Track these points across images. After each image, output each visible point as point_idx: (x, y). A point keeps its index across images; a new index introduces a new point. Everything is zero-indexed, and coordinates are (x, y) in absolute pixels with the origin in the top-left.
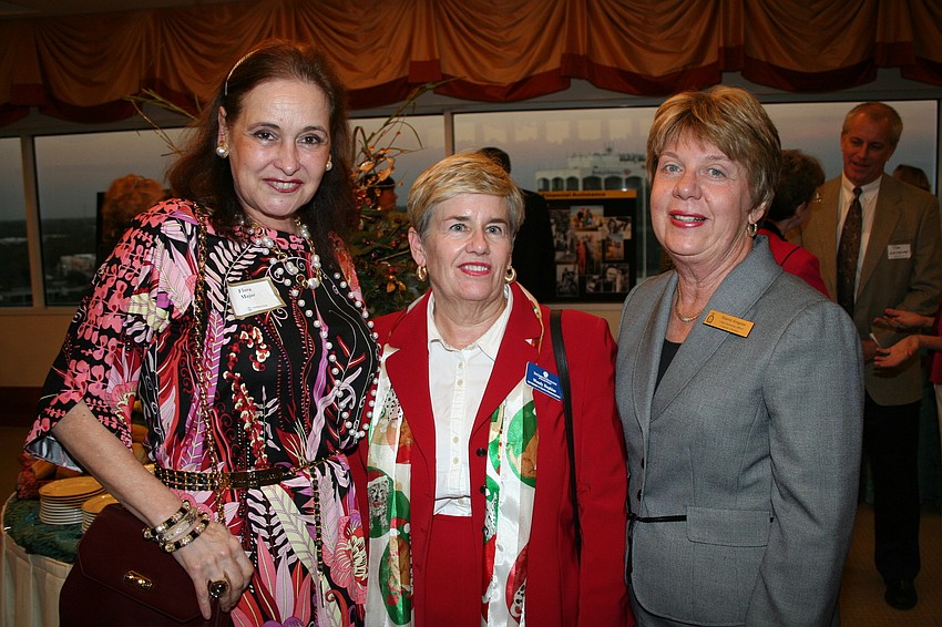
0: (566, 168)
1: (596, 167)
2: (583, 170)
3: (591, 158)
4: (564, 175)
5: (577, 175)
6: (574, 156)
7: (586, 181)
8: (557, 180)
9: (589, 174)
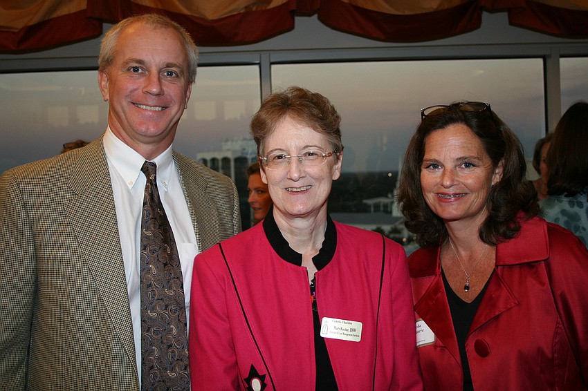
0: (220, 149)
1: (244, 149)
2: (234, 152)
3: (240, 143)
4: (219, 156)
5: (229, 155)
6: (227, 141)
7: (237, 160)
8: (214, 160)
9: (239, 155)
